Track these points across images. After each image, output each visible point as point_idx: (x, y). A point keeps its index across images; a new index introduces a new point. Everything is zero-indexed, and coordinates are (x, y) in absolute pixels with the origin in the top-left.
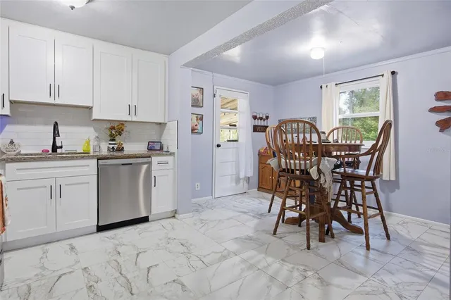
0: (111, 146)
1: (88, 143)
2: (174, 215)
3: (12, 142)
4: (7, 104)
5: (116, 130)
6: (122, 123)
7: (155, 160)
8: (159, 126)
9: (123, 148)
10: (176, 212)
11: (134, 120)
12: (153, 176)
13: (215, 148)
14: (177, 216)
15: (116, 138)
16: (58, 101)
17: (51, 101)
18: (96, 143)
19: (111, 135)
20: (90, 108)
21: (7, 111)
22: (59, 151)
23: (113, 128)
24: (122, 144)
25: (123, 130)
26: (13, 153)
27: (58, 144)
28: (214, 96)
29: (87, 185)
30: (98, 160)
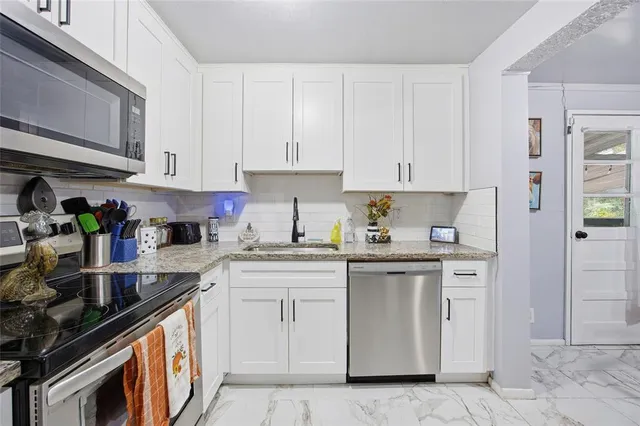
0: (371, 234)
1: (338, 228)
2: (487, 381)
3: (249, 227)
4: (240, 175)
5: (378, 208)
6: (388, 196)
7: (449, 267)
8: (449, 197)
9: (389, 238)
10: (491, 375)
11: (406, 190)
12: (444, 300)
13: (571, 240)
14: (493, 384)
15: (379, 220)
16: (297, 167)
17: (288, 167)
18: (349, 229)
19: (371, 216)
20: (340, 174)
21: (241, 186)
22: (300, 239)
23: (373, 205)
24: (388, 231)
25: (388, 208)
26: (251, 241)
27: (300, 230)
28: (568, 130)
29: (332, 303)
30: (349, 261)
